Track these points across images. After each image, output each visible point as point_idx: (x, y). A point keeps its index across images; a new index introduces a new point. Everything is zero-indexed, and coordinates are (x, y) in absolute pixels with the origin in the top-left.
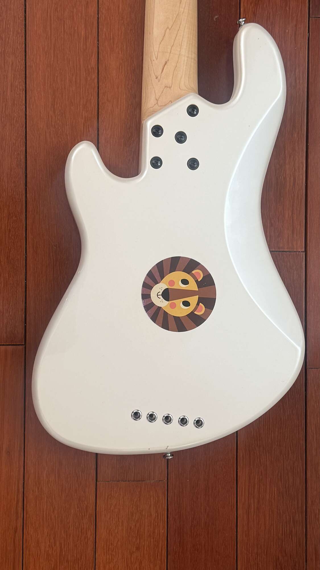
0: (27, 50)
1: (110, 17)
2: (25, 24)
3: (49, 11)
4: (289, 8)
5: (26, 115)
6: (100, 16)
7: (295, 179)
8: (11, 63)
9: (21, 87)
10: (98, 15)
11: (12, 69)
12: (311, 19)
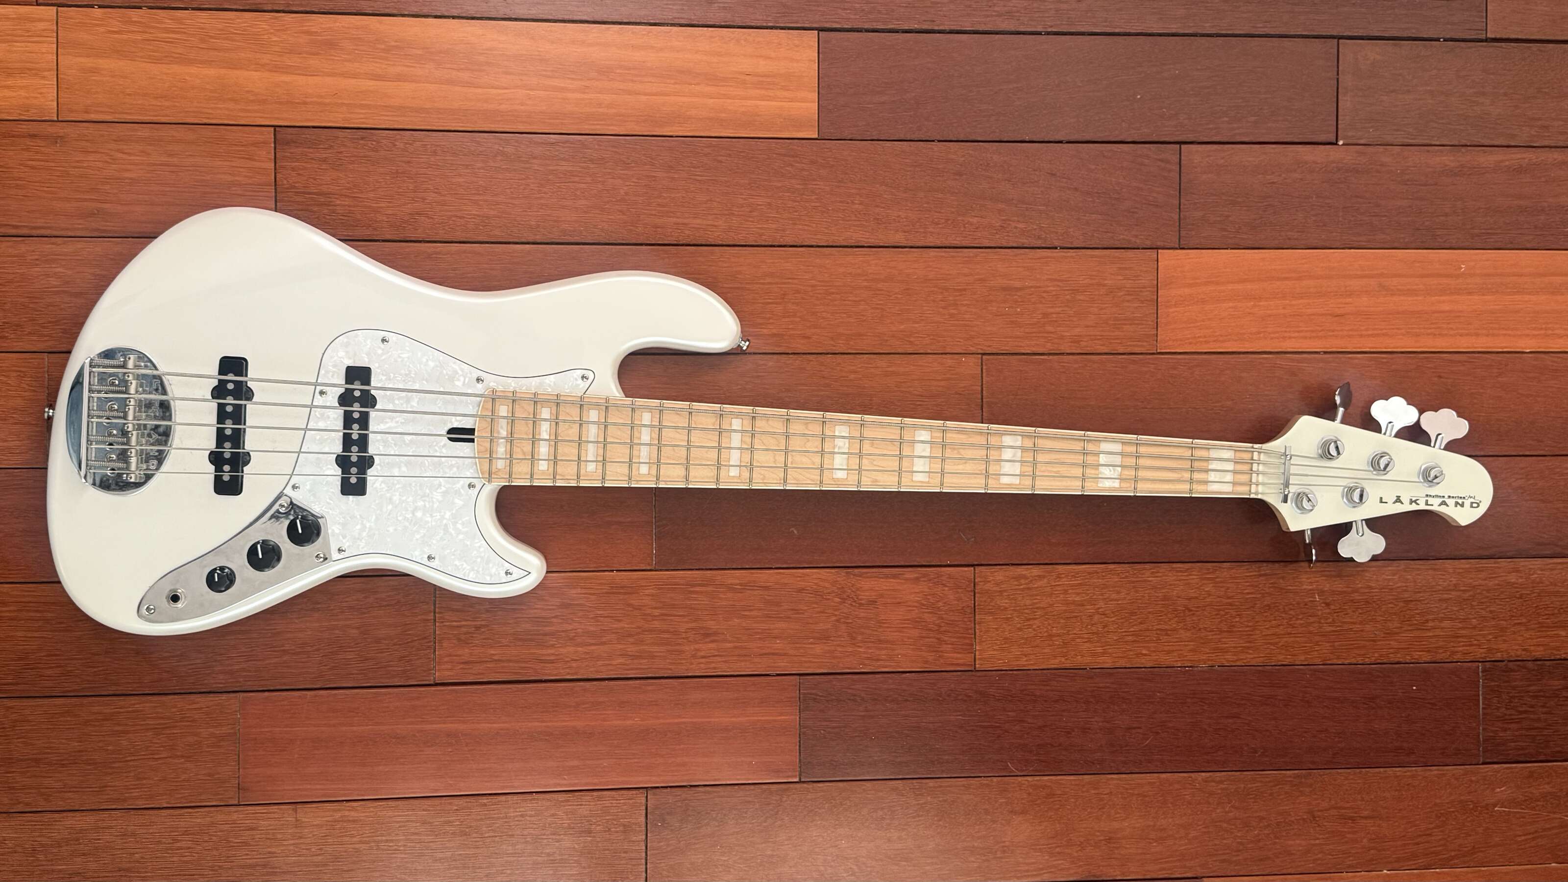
0: (737, 248)
1: (789, 371)
2: (774, 246)
3: (796, 281)
4: (811, 643)
5: (641, 245)
6: (791, 356)
7: (552, 662)
8: (716, 224)
9: (681, 238)
10: (792, 354)
11: (708, 225)
12: (798, 677)
